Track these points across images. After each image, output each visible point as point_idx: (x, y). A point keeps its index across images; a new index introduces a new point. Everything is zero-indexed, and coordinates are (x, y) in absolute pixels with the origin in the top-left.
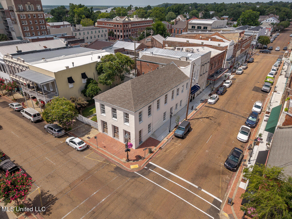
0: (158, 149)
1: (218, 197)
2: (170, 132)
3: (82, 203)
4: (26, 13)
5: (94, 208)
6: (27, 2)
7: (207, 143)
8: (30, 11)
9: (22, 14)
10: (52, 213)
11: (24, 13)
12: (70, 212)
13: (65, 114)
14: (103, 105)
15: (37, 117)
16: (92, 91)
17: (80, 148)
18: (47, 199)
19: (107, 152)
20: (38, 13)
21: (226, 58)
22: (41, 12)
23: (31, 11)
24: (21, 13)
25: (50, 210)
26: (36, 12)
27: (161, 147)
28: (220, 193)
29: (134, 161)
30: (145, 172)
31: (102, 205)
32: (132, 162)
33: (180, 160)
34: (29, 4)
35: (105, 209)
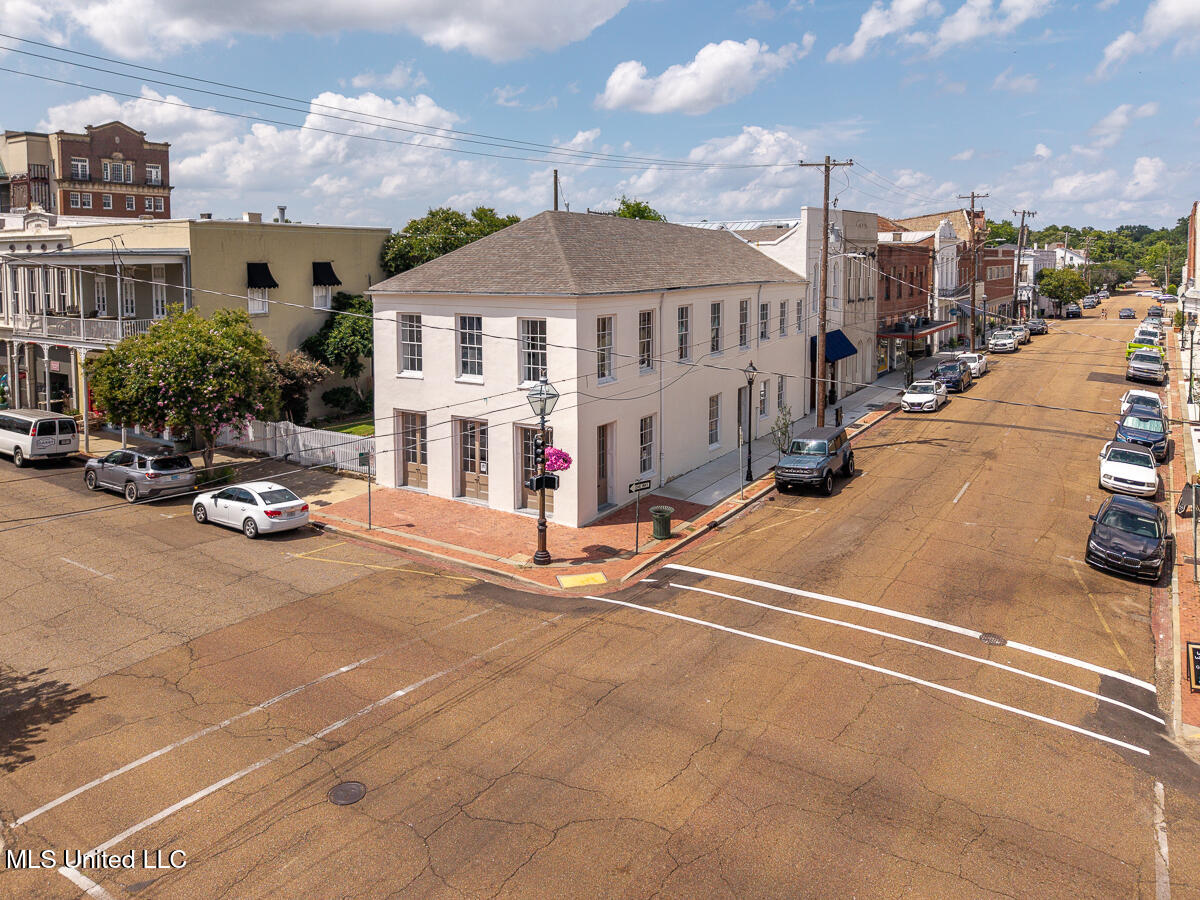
0: (702, 526)
1: (1119, 671)
2: (749, 478)
3: (254, 709)
4: (97, 188)
5: (339, 724)
6: (112, 153)
7: (955, 501)
8: (115, 184)
9: (81, 192)
10: (37, 757)
11: (90, 188)
12: (169, 748)
13: (215, 360)
14: (415, 319)
15: (58, 437)
16: (355, 335)
17: (271, 514)
18: (20, 703)
19: (424, 539)
20: (145, 191)
21: (936, 285)
22: (161, 191)
23: (121, 184)
24: (77, 186)
25: (29, 746)
26: (141, 190)
27: (717, 520)
28: (1125, 657)
29: (577, 561)
30: (646, 593)
31: (390, 712)
32: (567, 565)
33: (835, 554)
34: (119, 159)
35: (410, 728)
